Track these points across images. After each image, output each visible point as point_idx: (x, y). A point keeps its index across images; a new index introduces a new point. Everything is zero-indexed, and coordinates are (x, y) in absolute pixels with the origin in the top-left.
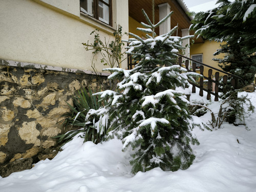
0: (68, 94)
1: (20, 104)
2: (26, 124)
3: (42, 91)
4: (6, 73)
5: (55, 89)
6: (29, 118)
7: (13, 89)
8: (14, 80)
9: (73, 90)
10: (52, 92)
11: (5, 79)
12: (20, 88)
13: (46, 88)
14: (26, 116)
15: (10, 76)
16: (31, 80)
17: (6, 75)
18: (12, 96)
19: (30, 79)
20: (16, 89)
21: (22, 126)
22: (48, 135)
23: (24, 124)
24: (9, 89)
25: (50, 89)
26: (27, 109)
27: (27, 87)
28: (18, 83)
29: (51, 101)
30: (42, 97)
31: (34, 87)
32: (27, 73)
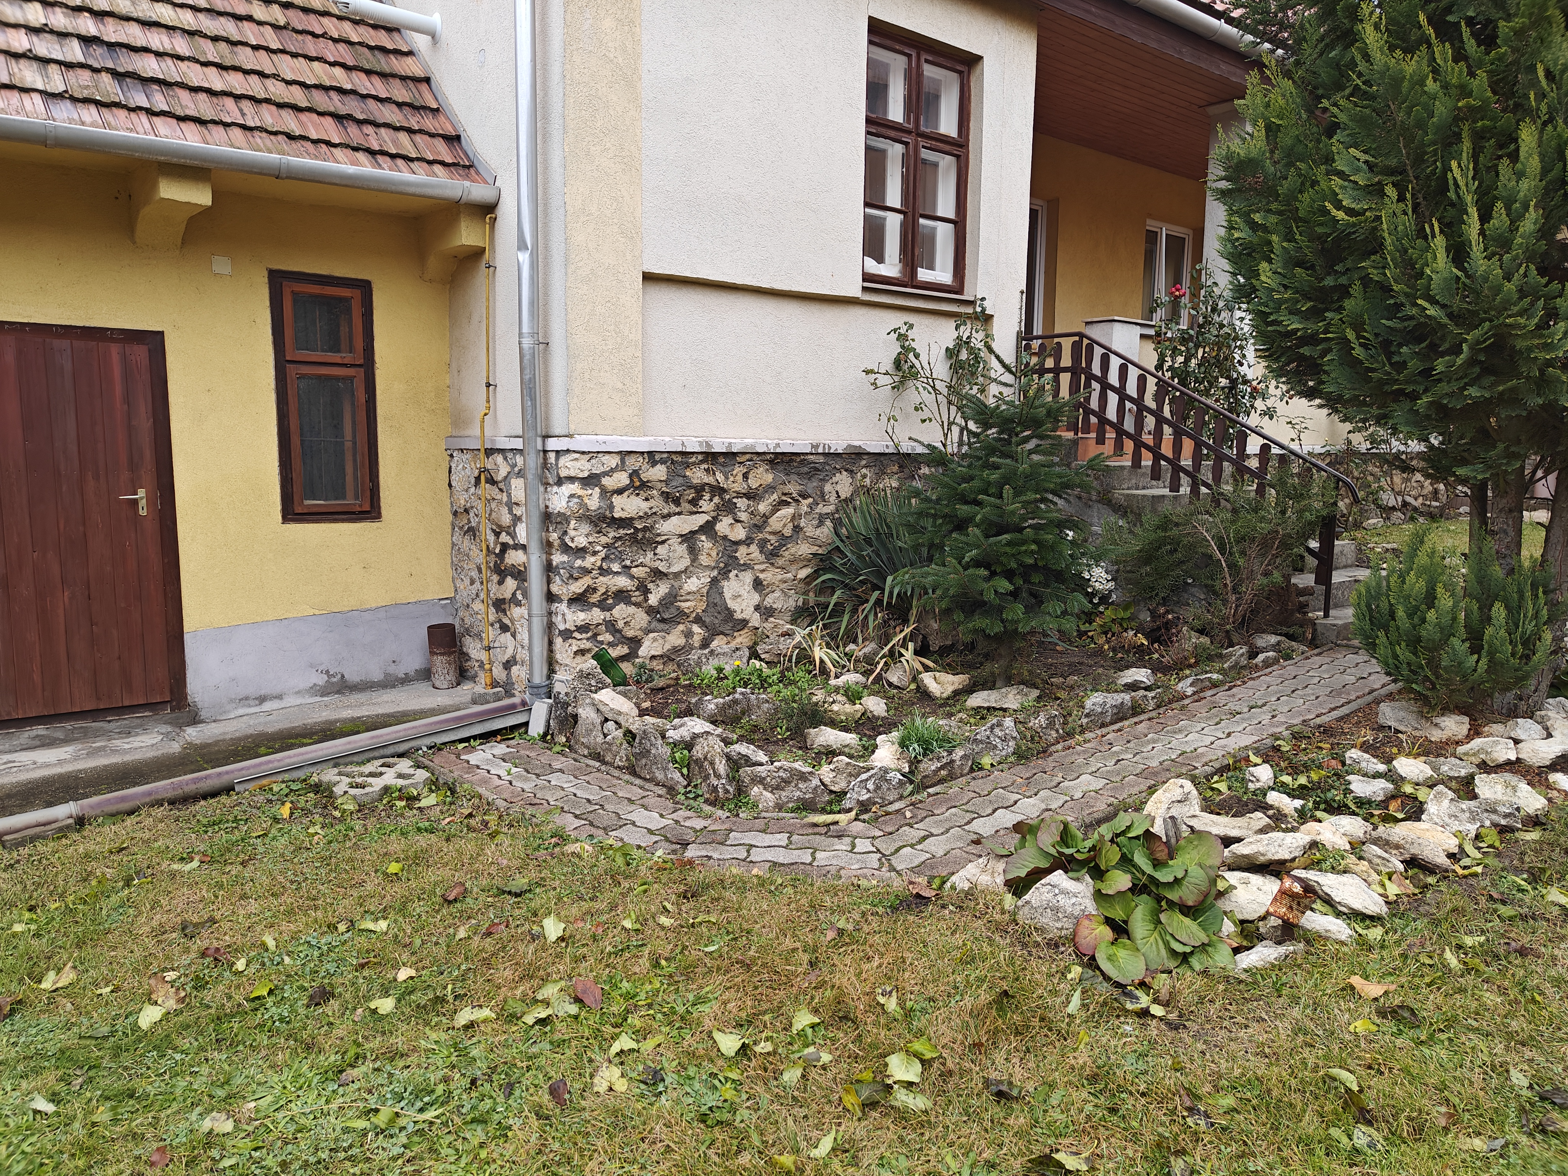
0: (821, 509)
1: (727, 531)
2: (736, 576)
3: (766, 503)
4: (708, 466)
5: (792, 498)
6: (742, 562)
7: (716, 500)
8: (719, 480)
9: (833, 499)
10: (788, 504)
11: (706, 480)
12: (727, 497)
13: (775, 496)
14: (736, 558)
15: (714, 474)
16: (748, 478)
17: (707, 470)
18: (715, 514)
19: (745, 476)
20: (722, 499)
21: (728, 578)
22: (775, 606)
23: (732, 575)
24: (711, 500)
25: (784, 498)
26: (737, 543)
27: (739, 495)
28: (725, 486)
29: (785, 525)
30: (766, 517)
31: (752, 495)
32: (742, 464)
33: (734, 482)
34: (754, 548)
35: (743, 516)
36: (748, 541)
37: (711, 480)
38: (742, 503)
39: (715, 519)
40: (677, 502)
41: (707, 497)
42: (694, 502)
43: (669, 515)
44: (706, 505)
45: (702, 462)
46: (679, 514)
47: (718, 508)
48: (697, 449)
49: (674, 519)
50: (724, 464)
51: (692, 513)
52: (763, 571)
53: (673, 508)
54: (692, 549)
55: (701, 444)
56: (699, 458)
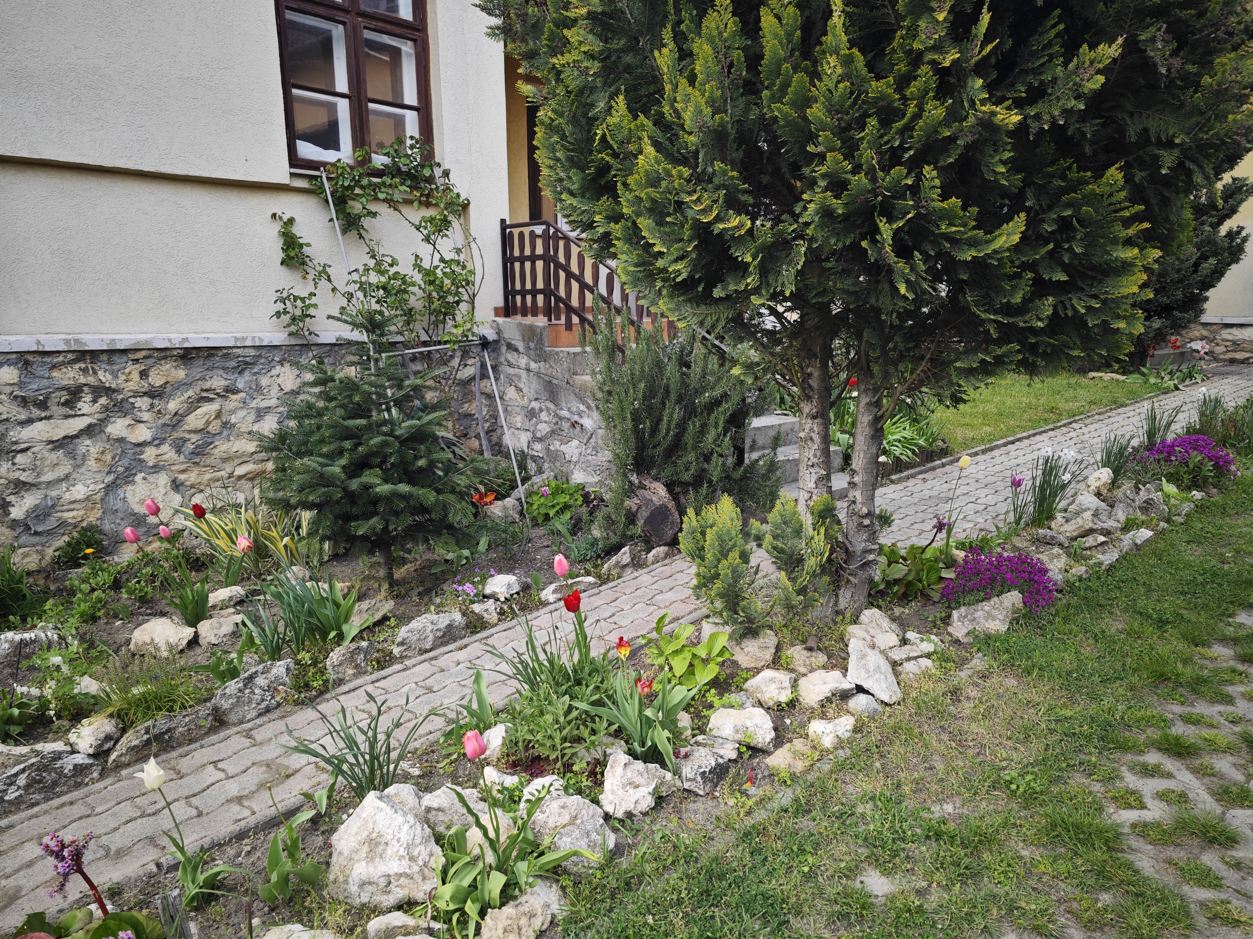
0: (259, 403)
1: (124, 433)
2: (144, 479)
3: (178, 400)
4: (83, 366)
5: (217, 394)
6: (150, 464)
7: (103, 401)
8: (104, 380)
9: (274, 391)
10: (211, 400)
11: (82, 380)
12: (120, 397)
13: (190, 393)
14: (142, 461)
15: (95, 373)
16: (147, 376)
17: (85, 371)
18: (103, 416)
19: (144, 374)
20: (112, 400)
21: (133, 482)
23: (139, 477)
24: (95, 401)
25: (204, 394)
26: (142, 445)
27: (136, 394)
28: (113, 386)
29: (208, 423)
30: (179, 418)
31: (153, 394)
32: (136, 361)
33: (128, 380)
34: (165, 448)
35: (146, 416)
36: (157, 441)
37: (91, 380)
38: (143, 403)
39: (104, 422)
40: (43, 405)
41: (88, 398)
42: (70, 404)
43: (30, 421)
44: (85, 405)
45: (72, 362)
46: (47, 418)
47: (106, 408)
48: (62, 348)
49: (39, 425)
50: (110, 362)
51: (67, 417)
52: (183, 471)
53: (36, 412)
54: (71, 455)
55: (67, 342)
56: (70, 356)
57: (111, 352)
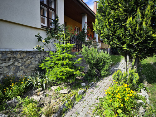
0: (36, 59)
1: (17, 65)
3: (25, 59)
5: (30, 58)
6: (21, 69)
8: (15, 56)
9: (38, 58)
11: (11, 56)
12: (17, 59)
13: (27, 58)
16: (21, 55)
23: (19, 71)
29: (29, 63)
30: (25, 62)
31: (22, 58)
32: (20, 53)
33: (18, 56)
34: (23, 67)
35: (20, 62)
36: (22, 66)
37: (13, 56)
38: (20, 60)
39: (14, 63)
40: (5, 60)
41: (12, 59)
42: (9, 60)
43: (3, 63)
44: (11, 60)
45: (10, 53)
46: (5, 62)
47: (15, 61)
48: (9, 51)
49: (4, 64)
50: (16, 53)
51: (8, 62)
52: (25, 70)
53: (4, 62)
54: (9, 68)
55: (10, 50)
56: (10, 52)
57: (16, 52)
